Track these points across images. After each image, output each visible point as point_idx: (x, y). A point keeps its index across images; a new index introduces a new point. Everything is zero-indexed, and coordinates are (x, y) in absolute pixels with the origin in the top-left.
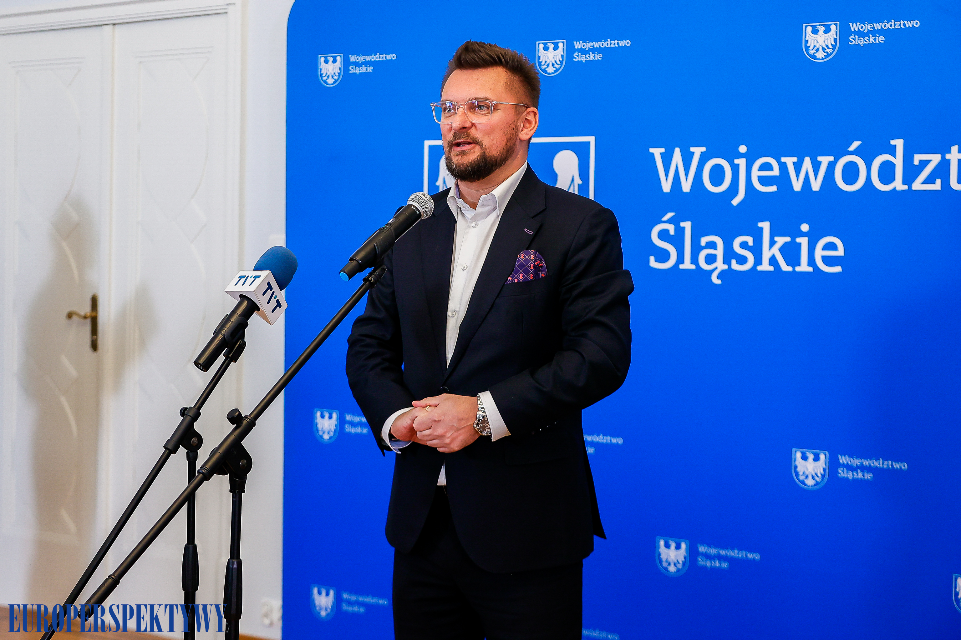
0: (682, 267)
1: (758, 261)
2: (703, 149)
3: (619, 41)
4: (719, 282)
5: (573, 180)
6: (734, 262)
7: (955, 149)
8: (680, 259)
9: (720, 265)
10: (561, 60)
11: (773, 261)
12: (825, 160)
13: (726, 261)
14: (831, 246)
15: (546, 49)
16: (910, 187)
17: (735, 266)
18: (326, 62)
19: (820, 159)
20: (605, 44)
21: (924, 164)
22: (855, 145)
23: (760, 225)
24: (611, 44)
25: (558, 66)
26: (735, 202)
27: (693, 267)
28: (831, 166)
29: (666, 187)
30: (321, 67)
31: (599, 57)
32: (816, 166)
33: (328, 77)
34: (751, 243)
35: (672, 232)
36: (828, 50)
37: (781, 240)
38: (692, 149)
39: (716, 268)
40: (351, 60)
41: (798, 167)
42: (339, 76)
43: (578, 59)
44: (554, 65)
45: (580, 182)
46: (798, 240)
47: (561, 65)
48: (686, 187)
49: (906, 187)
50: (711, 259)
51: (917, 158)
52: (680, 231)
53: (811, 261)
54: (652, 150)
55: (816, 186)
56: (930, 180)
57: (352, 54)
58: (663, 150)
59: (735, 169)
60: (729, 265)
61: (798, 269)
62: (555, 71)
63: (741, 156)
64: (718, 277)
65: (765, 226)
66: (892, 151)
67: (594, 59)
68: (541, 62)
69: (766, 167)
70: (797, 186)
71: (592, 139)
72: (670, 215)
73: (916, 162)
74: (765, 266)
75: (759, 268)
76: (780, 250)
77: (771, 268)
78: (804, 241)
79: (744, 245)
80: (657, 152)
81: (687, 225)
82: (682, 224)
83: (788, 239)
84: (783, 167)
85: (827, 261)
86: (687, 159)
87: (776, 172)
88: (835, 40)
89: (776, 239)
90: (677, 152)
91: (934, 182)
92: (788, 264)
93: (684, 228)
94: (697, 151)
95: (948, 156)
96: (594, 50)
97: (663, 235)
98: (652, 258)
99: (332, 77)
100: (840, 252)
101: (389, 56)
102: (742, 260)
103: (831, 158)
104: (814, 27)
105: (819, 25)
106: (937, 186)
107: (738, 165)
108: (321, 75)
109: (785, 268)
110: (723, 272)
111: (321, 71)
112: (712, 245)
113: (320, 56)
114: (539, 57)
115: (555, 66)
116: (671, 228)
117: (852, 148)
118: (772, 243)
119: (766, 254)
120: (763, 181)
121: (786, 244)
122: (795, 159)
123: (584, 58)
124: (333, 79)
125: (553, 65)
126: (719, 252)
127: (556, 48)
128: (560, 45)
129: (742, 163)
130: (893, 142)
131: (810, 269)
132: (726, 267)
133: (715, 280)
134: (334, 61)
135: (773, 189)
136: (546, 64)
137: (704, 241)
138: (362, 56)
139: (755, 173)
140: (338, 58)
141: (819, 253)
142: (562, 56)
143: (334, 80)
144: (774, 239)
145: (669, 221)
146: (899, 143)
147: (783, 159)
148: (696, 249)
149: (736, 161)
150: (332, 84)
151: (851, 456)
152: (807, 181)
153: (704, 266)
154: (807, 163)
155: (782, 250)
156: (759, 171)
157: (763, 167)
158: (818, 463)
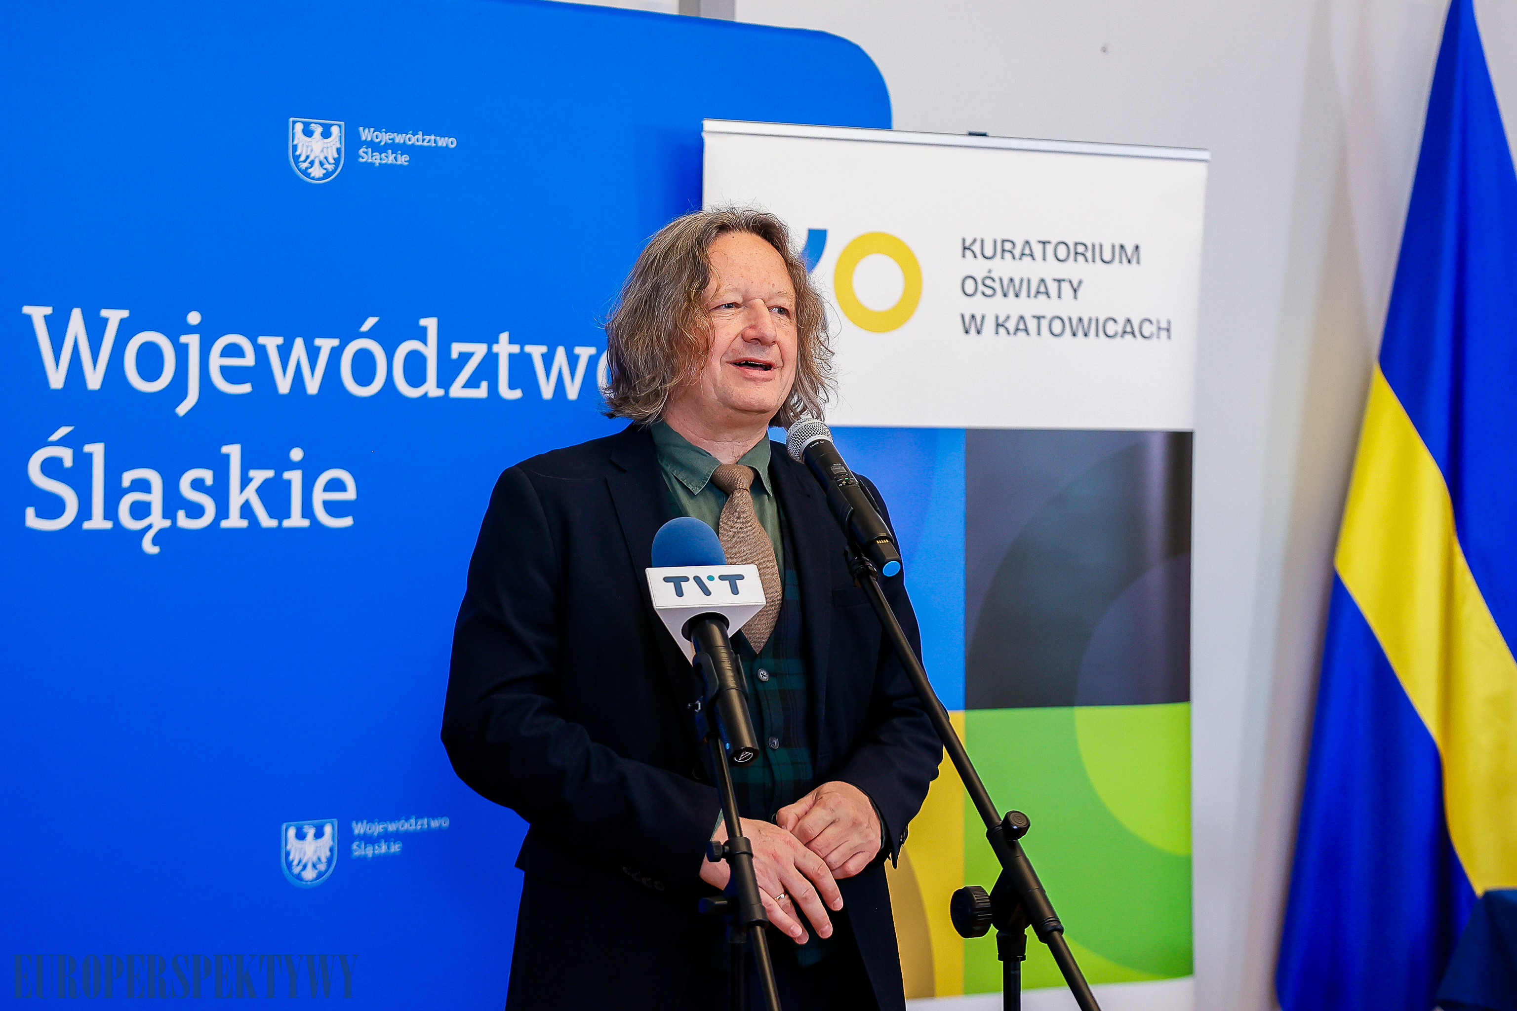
0: (87, 525)
1: (223, 512)
2: (125, 314)
4: (154, 550)
6: (181, 514)
7: (504, 337)
8: (85, 512)
9: (157, 521)
11: (246, 510)
12: (326, 345)
13: (169, 512)
14: (335, 485)
16: (447, 392)
17: (183, 521)
19: (318, 342)
21: (465, 357)
22: (370, 322)
23: (225, 449)
26: (182, 409)
27: (108, 525)
28: (336, 355)
29: (57, 379)
32: (313, 354)
34: (209, 481)
35: (68, 463)
36: (327, 166)
37: (259, 476)
38: (104, 313)
39: (150, 527)
41: (285, 352)
46: (287, 475)
48: (94, 379)
49: (440, 392)
50: (140, 510)
51: (457, 349)
52: (84, 462)
53: (307, 511)
54: (26, 310)
55: (313, 386)
56: (472, 383)
58: (48, 310)
59: (182, 352)
60: (174, 520)
61: (287, 523)
63: (191, 330)
64: (154, 542)
65: (233, 451)
66: (421, 335)
69: (233, 351)
70: (284, 385)
72: (63, 431)
73: (454, 355)
74: (234, 521)
75: (224, 524)
76: (259, 491)
77: (244, 524)
78: (295, 477)
79: (197, 485)
80: (38, 314)
81: (97, 450)
82: (88, 448)
83: (270, 474)
84: (261, 352)
85: (333, 508)
86: (95, 331)
87: (249, 360)
88: (338, 150)
89: (252, 473)
90: (76, 316)
91: (477, 386)
92: (271, 516)
93: (90, 456)
94: (114, 317)
95: (496, 348)
97: (51, 468)
98: (30, 512)
100: (351, 494)
102: (196, 511)
103: (335, 342)
104: (306, 126)
105: (316, 123)
106: (482, 392)
107: (186, 346)
109: (267, 522)
110: (161, 532)
112: (143, 486)
116: (67, 456)
117: (366, 327)
118: (245, 481)
119: (236, 500)
120: (230, 374)
121: (266, 482)
122: (280, 340)
126: (156, 498)
129: (193, 341)
130: (423, 322)
131: (306, 523)
132: (167, 523)
133: (149, 547)
135: (245, 388)
137: (127, 478)
139: (216, 361)
141: (319, 496)
144: (247, 474)
145: (60, 443)
146: (431, 324)
147: (262, 340)
148: (114, 494)
149: (184, 339)
151: (371, 821)
152: (298, 379)
153: (127, 521)
154: (299, 348)
155: (261, 491)
156: (219, 358)
157: (228, 351)
158: (321, 841)
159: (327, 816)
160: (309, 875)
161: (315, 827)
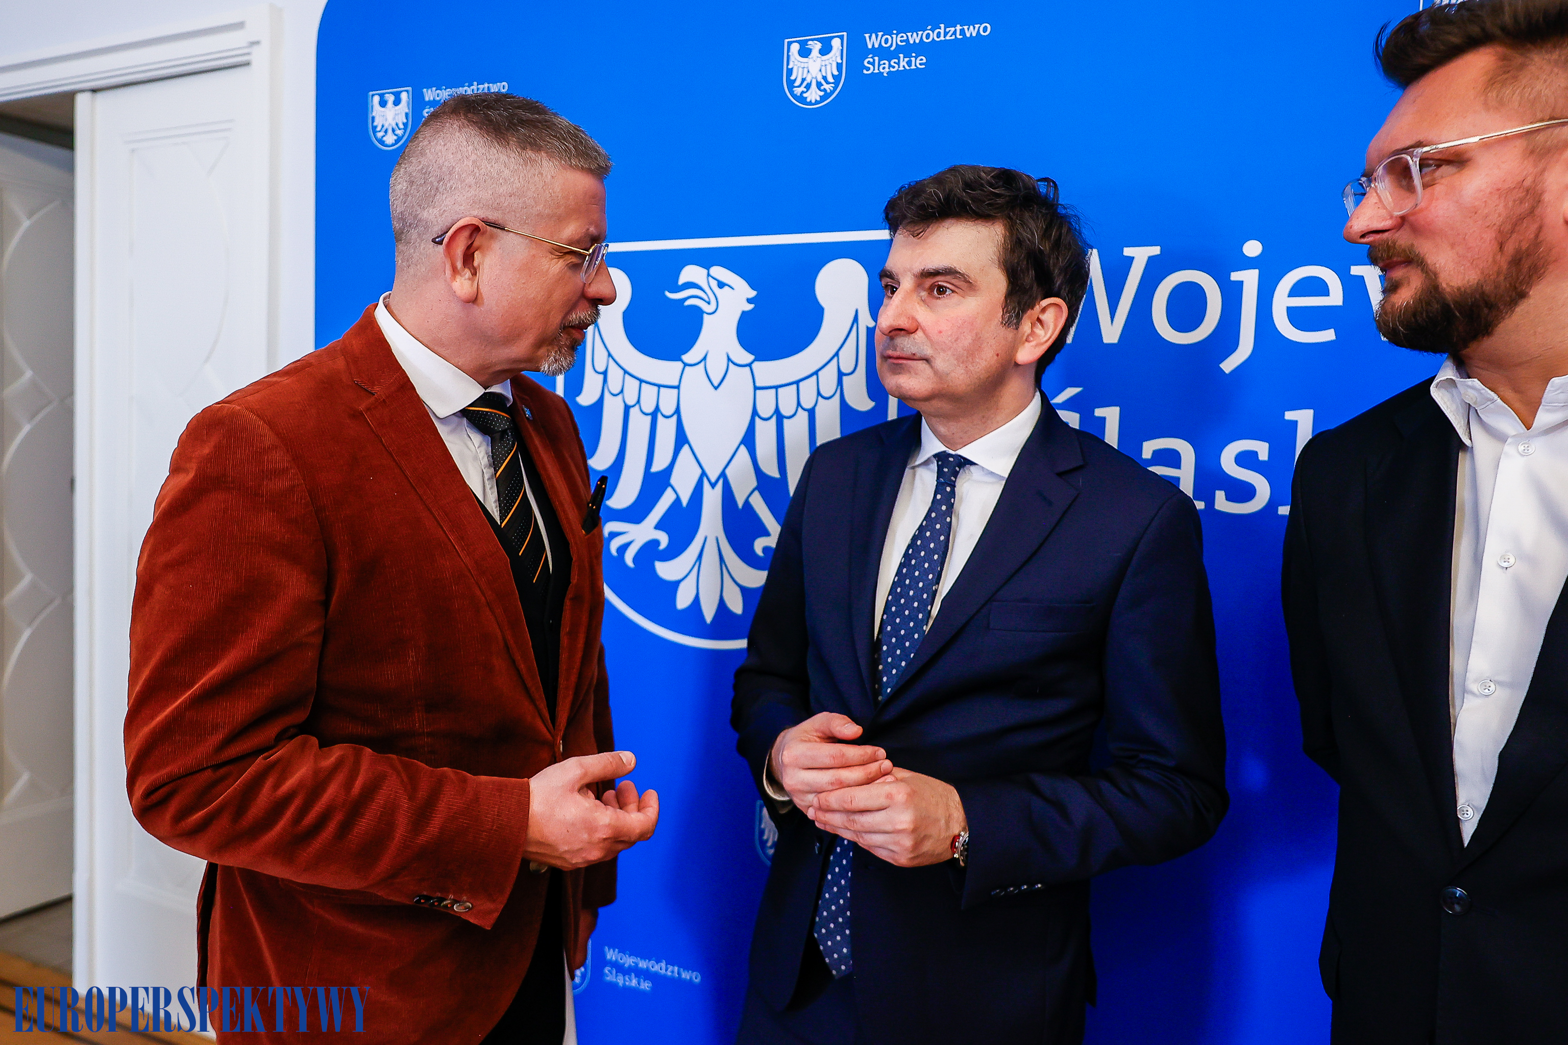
2: (1156, 250)
3: (965, 28)
5: (856, 319)
6: (1221, 496)
10: (836, 73)
13: (1202, 491)
15: (805, 52)
17: (1223, 504)
18: (383, 104)
20: (933, 36)
23: (1289, 415)
24: (946, 34)
25: (828, 87)
26: (1229, 365)
30: (374, 114)
31: (919, 62)
33: (386, 132)
34: (1264, 455)
38: (1128, 252)
40: (427, 99)
42: (405, 129)
43: (872, 70)
44: (821, 85)
45: (872, 324)
47: (836, 83)
48: (1111, 332)
52: (1094, 427)
57: (429, 87)
59: (1232, 293)
60: (1210, 500)
62: (823, 98)
63: (1248, 263)
67: (907, 68)
68: (793, 81)
69: (1311, 287)
72: (1070, 392)
79: (1246, 460)
81: (1111, 415)
82: (1099, 412)
84: (1354, 286)
86: (1116, 274)
87: (1336, 297)
93: (1102, 421)
94: (1141, 255)
96: (908, 49)
99: (393, 131)
101: (495, 85)
102: (1241, 492)
107: (1239, 285)
108: (374, 128)
111: (373, 121)
112: (1170, 458)
113: (371, 93)
114: (790, 72)
115: (822, 88)
120: (1303, 318)
123: (887, 66)
124: (395, 135)
125: (819, 85)
126: (1186, 473)
127: (826, 50)
128: (836, 43)
129: (1249, 279)
134: (397, 102)
135: (1329, 335)
136: (805, 84)
137: (1150, 448)
138: (445, 89)
139: (1282, 301)
140: (404, 96)
142: (839, 66)
143: (395, 138)
149: (1235, 276)
150: (393, 145)
156: (1289, 297)
157: (1301, 288)
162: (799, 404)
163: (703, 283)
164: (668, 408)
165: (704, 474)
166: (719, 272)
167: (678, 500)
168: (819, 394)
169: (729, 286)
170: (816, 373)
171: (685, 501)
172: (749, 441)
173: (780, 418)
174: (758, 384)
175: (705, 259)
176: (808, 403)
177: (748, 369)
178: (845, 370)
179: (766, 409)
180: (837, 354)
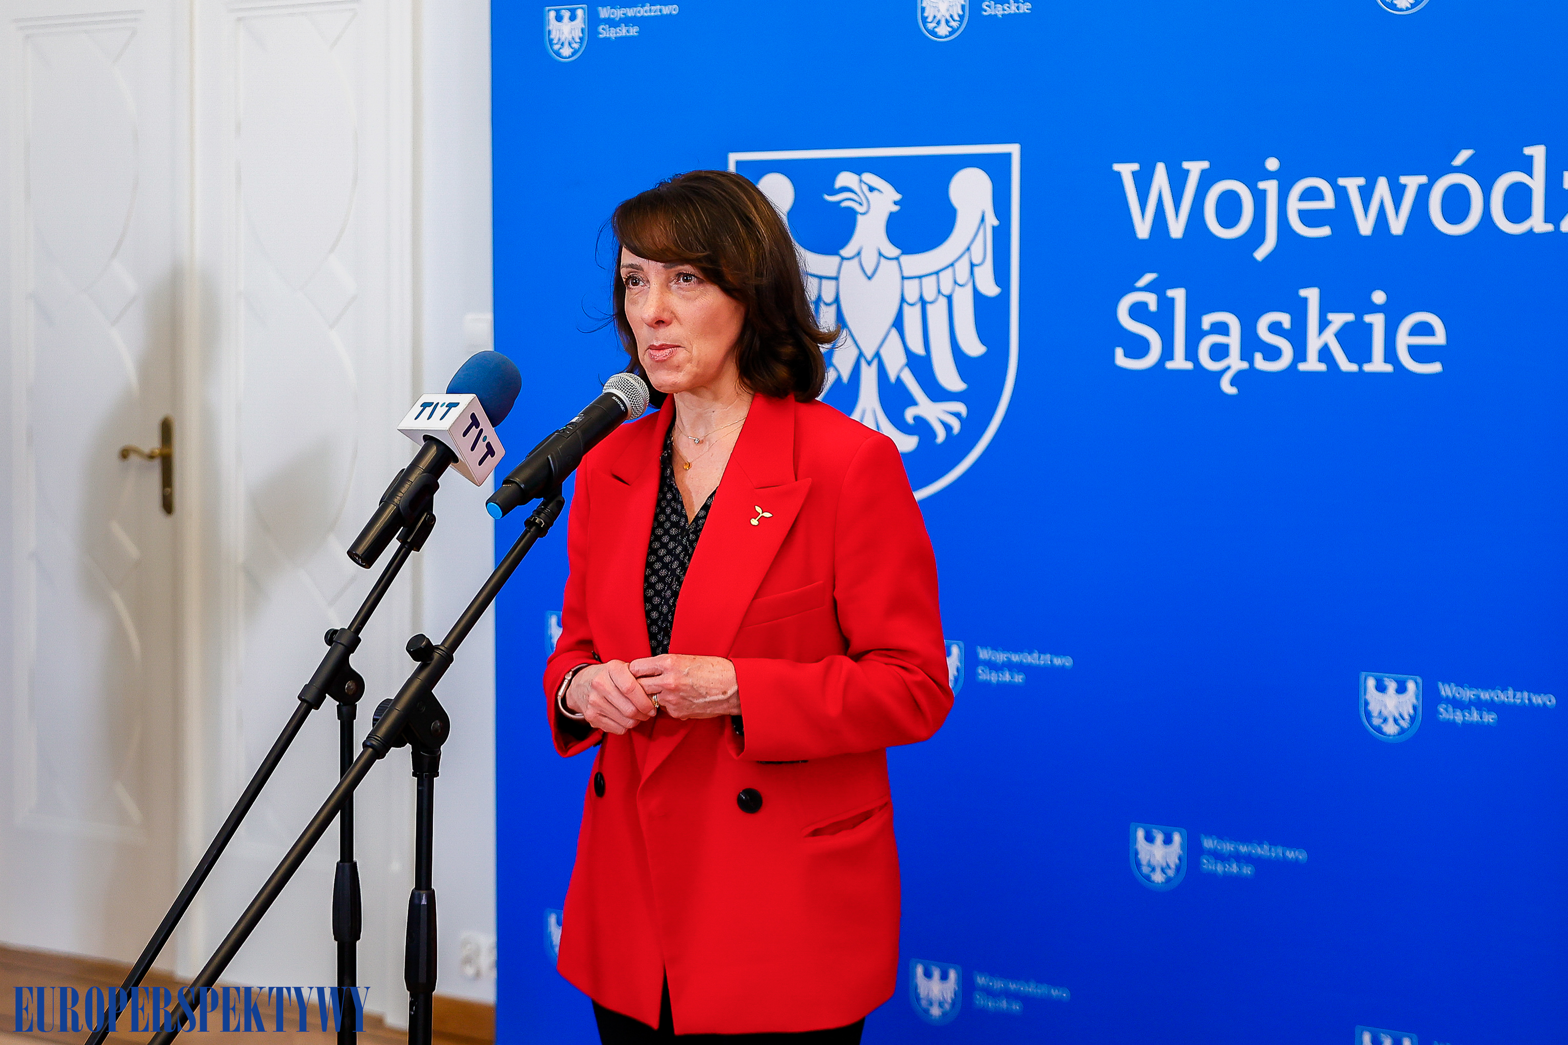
0: (1170, 365)
1: (1300, 354)
2: (1205, 165)
4: (1232, 391)
5: (983, 220)
6: (1258, 357)
8: (1168, 353)
9: (1235, 363)
11: (1325, 354)
12: (1412, 183)
13: (1246, 355)
14: (1423, 329)
16: (1557, 226)
17: (1260, 363)
18: (559, 19)
19: (1403, 180)
22: (1464, 156)
23: (1303, 293)
25: (955, 24)
26: (1260, 254)
27: (1189, 366)
28: (1423, 193)
29: (1143, 230)
30: (550, 28)
31: (1026, 7)
32: (1398, 193)
33: (562, 45)
34: (1287, 324)
35: (1153, 307)
37: (1339, 320)
38: (1186, 165)
39: (1228, 368)
40: (602, 16)
41: (1366, 194)
42: (581, 43)
43: (989, 12)
44: (949, 22)
45: (996, 223)
46: (1368, 318)
47: (961, 21)
48: (1177, 229)
49: (1549, 227)
50: (1219, 352)
52: (1167, 305)
53: (1390, 355)
54: (1117, 167)
55: (1397, 226)
57: (603, 6)
58: (1135, 167)
59: (1260, 198)
60: (1251, 362)
61: (1367, 368)
62: (951, 33)
63: (1269, 176)
64: (1233, 383)
65: (1312, 295)
67: (1017, 11)
68: (927, 18)
69: (1313, 194)
70: (1365, 227)
71: (1014, 150)
72: (1148, 278)
74: (1312, 364)
75: (1302, 367)
76: (1339, 336)
77: (1322, 367)
78: (1377, 321)
79: (1275, 328)
80: (1126, 170)
81: (1178, 295)
82: (1170, 293)
83: (1350, 317)
84: (1341, 194)
85: (1417, 353)
86: (1177, 181)
87: (1329, 203)
89: (1331, 316)
90: (1161, 170)
92: (1351, 360)
93: (1172, 300)
94: (1195, 168)
97: (1138, 312)
98: (1119, 352)
99: (570, 44)
100: (1440, 338)
101: (667, 8)
102: (1273, 353)
103: (1423, 179)
107: (1264, 192)
108: (551, 41)
109: (1346, 365)
110: (1240, 373)
111: (549, 35)
112: (1221, 328)
113: (548, 9)
114: (923, 9)
115: (951, 24)
116: (1151, 300)
117: (1459, 161)
118: (1324, 324)
119: (1314, 344)
120: (1308, 218)
121: (1347, 325)
122: (1361, 181)
123: (1001, 9)
124: (572, 48)
125: (947, 22)
126: (1234, 340)
129: (1271, 187)
130: (1528, 151)
131: (1389, 368)
132: (1245, 365)
133: (1227, 387)
134: (573, 18)
135: (1325, 231)
136: (936, 21)
137: (1207, 321)
138: (620, 9)
139: (1294, 205)
140: (579, 12)
141: (1403, 340)
142: (964, 7)
143: (572, 51)
144: (1326, 316)
145: (1146, 288)
146: (1538, 153)
147: (1342, 182)
148: (1194, 335)
149: (1262, 185)
150: (569, 57)
151: (1460, 684)
152: (1382, 218)
153: (1207, 363)
154: (1382, 187)
155: (1340, 336)
156: (1300, 200)
157: (1307, 195)
158: (1402, 697)
159: (1411, 672)
160: (1390, 729)
161: (1396, 681)
162: (939, 292)
163: (857, 189)
164: (828, 297)
165: (861, 354)
166: (869, 178)
167: (839, 379)
168: (955, 282)
169: (879, 190)
170: (952, 265)
171: (845, 378)
172: (898, 324)
173: (924, 303)
174: (906, 274)
175: (858, 166)
176: (946, 290)
177: (895, 263)
178: (975, 261)
179: (912, 297)
180: (968, 249)
